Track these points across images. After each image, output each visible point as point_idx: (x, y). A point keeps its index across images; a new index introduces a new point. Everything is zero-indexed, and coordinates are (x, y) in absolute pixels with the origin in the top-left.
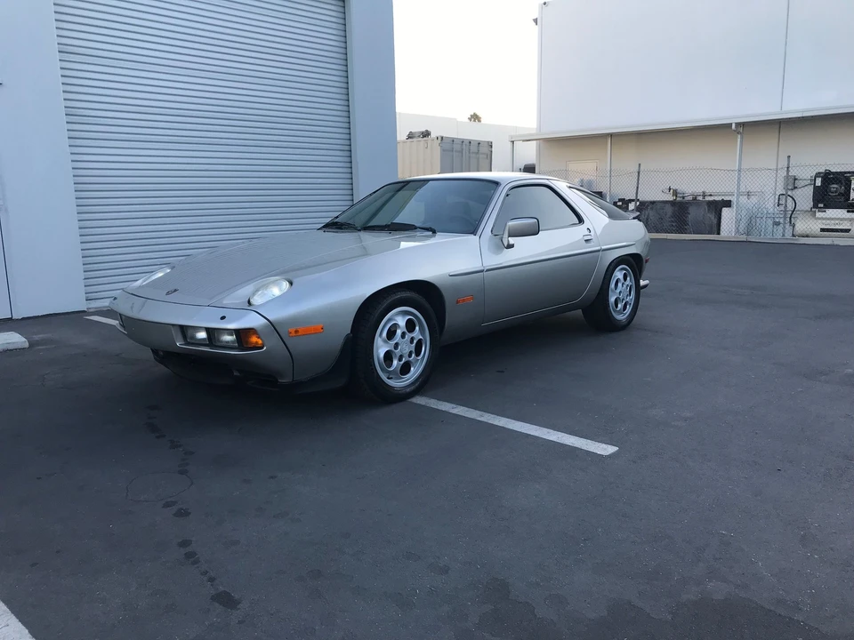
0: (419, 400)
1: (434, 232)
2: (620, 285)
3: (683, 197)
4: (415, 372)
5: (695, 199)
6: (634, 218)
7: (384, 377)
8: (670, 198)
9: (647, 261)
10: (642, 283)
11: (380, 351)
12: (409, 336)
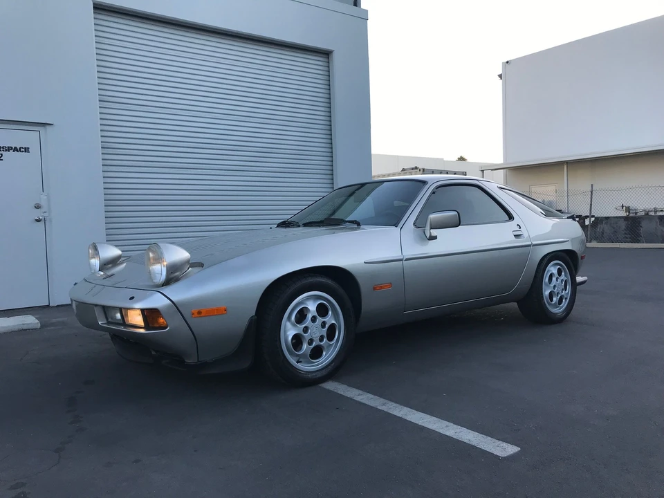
0: (330, 386)
1: (359, 224)
2: (554, 279)
3: (636, 213)
4: (327, 357)
5: (647, 214)
6: (568, 218)
7: (293, 361)
8: (623, 214)
9: (582, 258)
10: (579, 279)
11: (288, 333)
12: (320, 320)
